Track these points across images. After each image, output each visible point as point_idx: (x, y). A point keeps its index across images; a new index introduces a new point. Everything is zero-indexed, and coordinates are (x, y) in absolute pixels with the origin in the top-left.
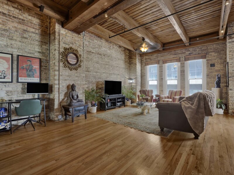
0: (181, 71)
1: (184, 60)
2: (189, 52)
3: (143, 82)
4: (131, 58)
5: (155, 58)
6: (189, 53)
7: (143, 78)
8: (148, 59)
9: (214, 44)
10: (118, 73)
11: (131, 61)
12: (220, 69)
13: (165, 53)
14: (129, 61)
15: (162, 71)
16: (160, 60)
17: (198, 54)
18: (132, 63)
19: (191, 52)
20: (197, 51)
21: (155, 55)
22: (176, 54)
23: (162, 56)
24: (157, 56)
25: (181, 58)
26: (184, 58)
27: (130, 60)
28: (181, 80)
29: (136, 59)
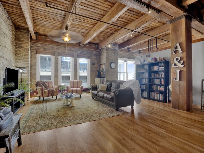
0: (74, 65)
1: (77, 56)
2: (81, 52)
3: (33, 73)
4: (19, 40)
5: (50, 48)
6: (81, 53)
7: (32, 67)
8: (41, 47)
9: (95, 51)
11: (19, 43)
12: (97, 66)
13: (61, 47)
15: (58, 63)
16: (56, 52)
17: (86, 55)
18: (21, 47)
19: (82, 52)
20: (86, 52)
21: (50, 45)
22: (71, 51)
23: (58, 49)
24: (52, 47)
25: (75, 55)
26: (77, 55)
27: (16, 42)
28: (74, 72)
29: (28, 44)
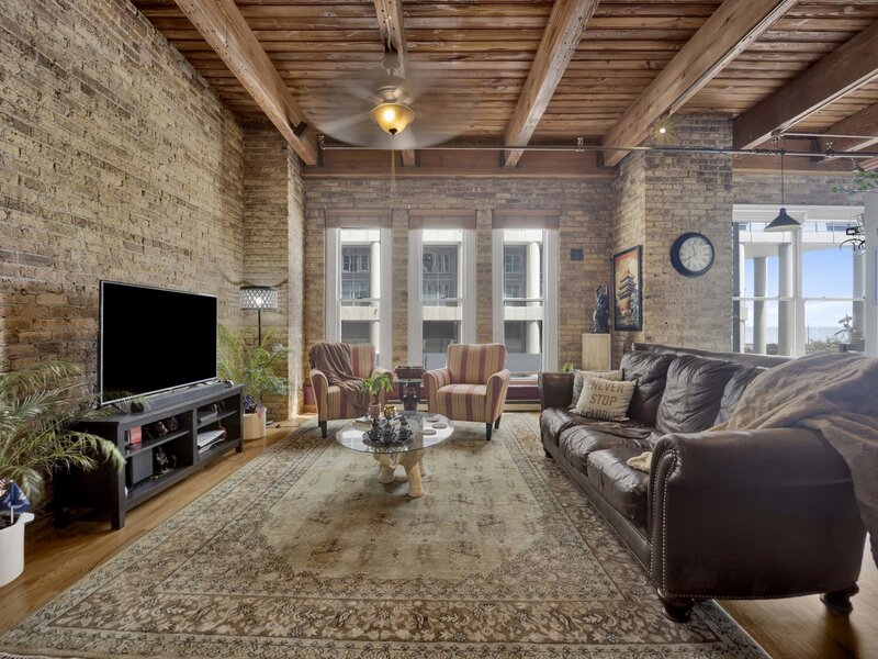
0: (478, 265)
1: (490, 222)
2: (508, 196)
3: (313, 309)
4: (256, 175)
5: (374, 196)
6: (508, 200)
7: (312, 286)
8: (342, 194)
9: (583, 181)
10: (183, 244)
11: (256, 187)
12: (595, 269)
13: (418, 184)
14: (239, 186)
15: (405, 262)
16: (399, 209)
17: (537, 207)
18: (263, 202)
19: (514, 197)
20: (534, 196)
21: (373, 183)
22: (460, 196)
23: (405, 194)
24: (382, 190)
25: (479, 214)
26: (490, 214)
27: (246, 183)
28: (478, 301)
29: (286, 185)
